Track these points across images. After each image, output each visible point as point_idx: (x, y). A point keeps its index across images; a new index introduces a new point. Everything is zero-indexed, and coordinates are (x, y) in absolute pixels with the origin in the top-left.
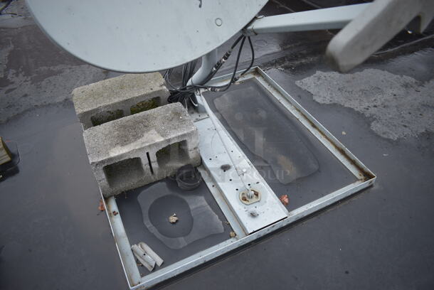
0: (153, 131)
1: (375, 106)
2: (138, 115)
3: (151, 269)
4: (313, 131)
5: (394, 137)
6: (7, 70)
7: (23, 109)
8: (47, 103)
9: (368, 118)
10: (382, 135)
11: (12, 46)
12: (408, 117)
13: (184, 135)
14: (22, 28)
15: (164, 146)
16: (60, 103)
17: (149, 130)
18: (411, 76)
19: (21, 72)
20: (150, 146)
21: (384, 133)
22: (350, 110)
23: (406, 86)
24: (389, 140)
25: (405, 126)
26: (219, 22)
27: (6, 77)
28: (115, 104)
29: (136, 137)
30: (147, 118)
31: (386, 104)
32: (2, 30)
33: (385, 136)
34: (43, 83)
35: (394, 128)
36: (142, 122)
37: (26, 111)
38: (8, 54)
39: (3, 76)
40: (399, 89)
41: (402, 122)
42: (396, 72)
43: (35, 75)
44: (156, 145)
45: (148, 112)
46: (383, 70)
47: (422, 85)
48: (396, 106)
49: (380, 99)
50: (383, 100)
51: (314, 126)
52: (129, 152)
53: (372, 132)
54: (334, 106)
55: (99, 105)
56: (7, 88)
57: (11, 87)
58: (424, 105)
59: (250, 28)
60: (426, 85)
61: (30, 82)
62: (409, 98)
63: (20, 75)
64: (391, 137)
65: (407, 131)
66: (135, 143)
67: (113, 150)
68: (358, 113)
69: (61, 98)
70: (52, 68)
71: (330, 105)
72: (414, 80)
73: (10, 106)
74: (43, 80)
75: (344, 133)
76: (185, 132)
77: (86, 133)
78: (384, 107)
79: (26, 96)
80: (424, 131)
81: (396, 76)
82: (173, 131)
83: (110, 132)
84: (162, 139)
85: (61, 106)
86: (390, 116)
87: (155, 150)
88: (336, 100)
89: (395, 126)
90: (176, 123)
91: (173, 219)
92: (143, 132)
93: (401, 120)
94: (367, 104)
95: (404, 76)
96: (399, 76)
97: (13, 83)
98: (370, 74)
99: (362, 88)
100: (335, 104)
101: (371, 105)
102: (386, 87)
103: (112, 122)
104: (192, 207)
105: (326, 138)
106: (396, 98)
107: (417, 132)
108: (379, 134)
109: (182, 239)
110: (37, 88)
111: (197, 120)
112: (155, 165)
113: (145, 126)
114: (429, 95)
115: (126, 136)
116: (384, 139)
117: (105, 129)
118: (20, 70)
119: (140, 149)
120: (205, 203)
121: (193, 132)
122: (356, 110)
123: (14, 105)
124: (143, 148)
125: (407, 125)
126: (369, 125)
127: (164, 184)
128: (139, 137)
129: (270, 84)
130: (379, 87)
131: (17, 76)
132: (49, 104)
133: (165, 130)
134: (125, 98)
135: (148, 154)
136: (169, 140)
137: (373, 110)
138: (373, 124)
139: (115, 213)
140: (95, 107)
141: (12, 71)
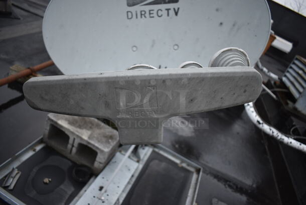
0: (89, 132)
3: (3, 186)
13: (98, 148)
15: (84, 143)
17: (89, 130)
20: (77, 135)
29: (80, 127)
44: (81, 139)
52: (66, 128)
66: (75, 128)
76: (100, 147)
84: (87, 139)
87: (79, 141)
90: (104, 140)
91: (46, 180)
104: (62, 187)
109: (34, 192)
112: (74, 150)
113: (91, 127)
115: (77, 122)
120: (70, 192)
124: (74, 133)
127: (70, 164)
133: (94, 137)
135: (74, 138)
136: (89, 143)
139: (34, 150)
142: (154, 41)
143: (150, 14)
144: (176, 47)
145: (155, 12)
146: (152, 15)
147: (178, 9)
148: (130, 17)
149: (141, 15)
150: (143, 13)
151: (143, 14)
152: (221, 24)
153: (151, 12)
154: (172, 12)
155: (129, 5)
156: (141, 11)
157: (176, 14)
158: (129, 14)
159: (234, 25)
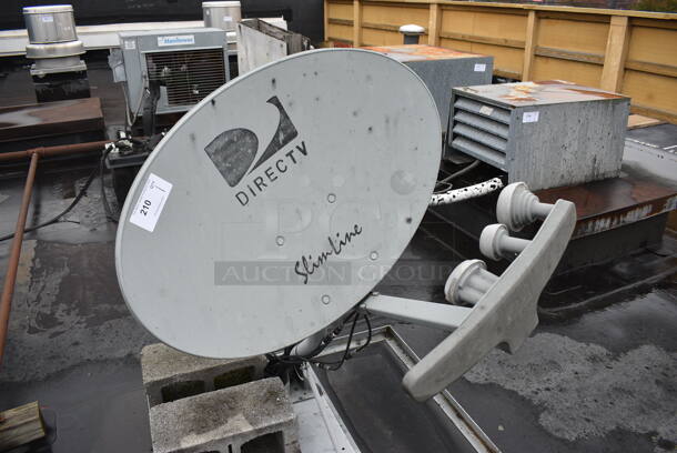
0: (240, 416)
1: (548, 389)
2: (222, 391)
4: (458, 424)
5: (571, 436)
6: (55, 304)
7: (69, 363)
8: (104, 357)
9: (536, 407)
10: (554, 433)
11: (67, 270)
12: (592, 406)
13: (280, 424)
14: (83, 244)
15: (252, 437)
16: (121, 359)
17: (235, 415)
18: (602, 344)
19: (74, 309)
20: (233, 437)
21: (557, 430)
22: (512, 394)
23: (593, 359)
24: (563, 441)
25: (588, 420)
26: (326, 300)
27: (53, 314)
28: (195, 373)
29: (218, 423)
30: (233, 397)
31: (564, 386)
32: (56, 245)
33: (558, 435)
34: (102, 328)
35: (572, 422)
36: (227, 402)
37: (73, 367)
38: (60, 281)
39: (49, 312)
40: (583, 364)
41: (584, 413)
42: (580, 339)
43: (93, 315)
44: (242, 435)
45: (237, 388)
46: (563, 335)
47: (615, 358)
48: (577, 390)
49: (555, 378)
50: (559, 380)
51: (459, 416)
52: (206, 444)
53: (541, 429)
54: (491, 387)
55: (174, 373)
56: (53, 330)
57: (58, 329)
58: (616, 389)
59: (363, 306)
60: (623, 359)
61: (84, 325)
62: (596, 377)
63: (73, 313)
64: (567, 437)
65: (590, 428)
66: (215, 431)
67: (185, 438)
68: (523, 398)
69: (122, 353)
70: (115, 307)
71: (484, 385)
72: (604, 351)
73: (53, 357)
74: (101, 324)
75: (501, 428)
76: (282, 421)
77: (153, 411)
78: (561, 390)
79: (76, 344)
80: (614, 427)
81: (580, 345)
82: (266, 417)
83: (185, 413)
84: (250, 428)
85: (121, 364)
86: (568, 405)
87: (241, 442)
88: (494, 378)
89: (573, 419)
90: (271, 406)
92: (227, 416)
93: (583, 410)
94: (536, 386)
95: (592, 345)
96: (584, 345)
97: (61, 323)
98: (543, 341)
99: (532, 361)
100: (491, 384)
101: (542, 387)
102: (565, 361)
103: (188, 398)
105: (476, 434)
106: (578, 378)
107: (604, 428)
108: (550, 430)
110: (93, 334)
111: (301, 400)
113: (230, 407)
114: (625, 374)
115: (204, 420)
116: (557, 439)
117: (179, 407)
118: (73, 306)
119: (221, 441)
121: (291, 420)
122: (521, 393)
123: (59, 357)
124: (224, 439)
125: (591, 418)
126: (537, 417)
128: (222, 424)
129: (405, 352)
130: (556, 360)
131: (68, 314)
132: (106, 360)
133: (255, 415)
134: (209, 366)
135: (230, 447)
136: (261, 430)
137: (544, 395)
138: (542, 415)
140: (168, 376)
141: (63, 306)
142: (298, 211)
143: (269, 176)
144: (332, 198)
145: (274, 169)
146: (272, 177)
147: (303, 143)
148: (244, 200)
149: (258, 186)
150: (259, 181)
151: (259, 184)
152: (370, 129)
153: (269, 173)
154: (297, 154)
155: (232, 185)
156: (255, 182)
157: (305, 153)
158: (241, 196)
159: (387, 121)
